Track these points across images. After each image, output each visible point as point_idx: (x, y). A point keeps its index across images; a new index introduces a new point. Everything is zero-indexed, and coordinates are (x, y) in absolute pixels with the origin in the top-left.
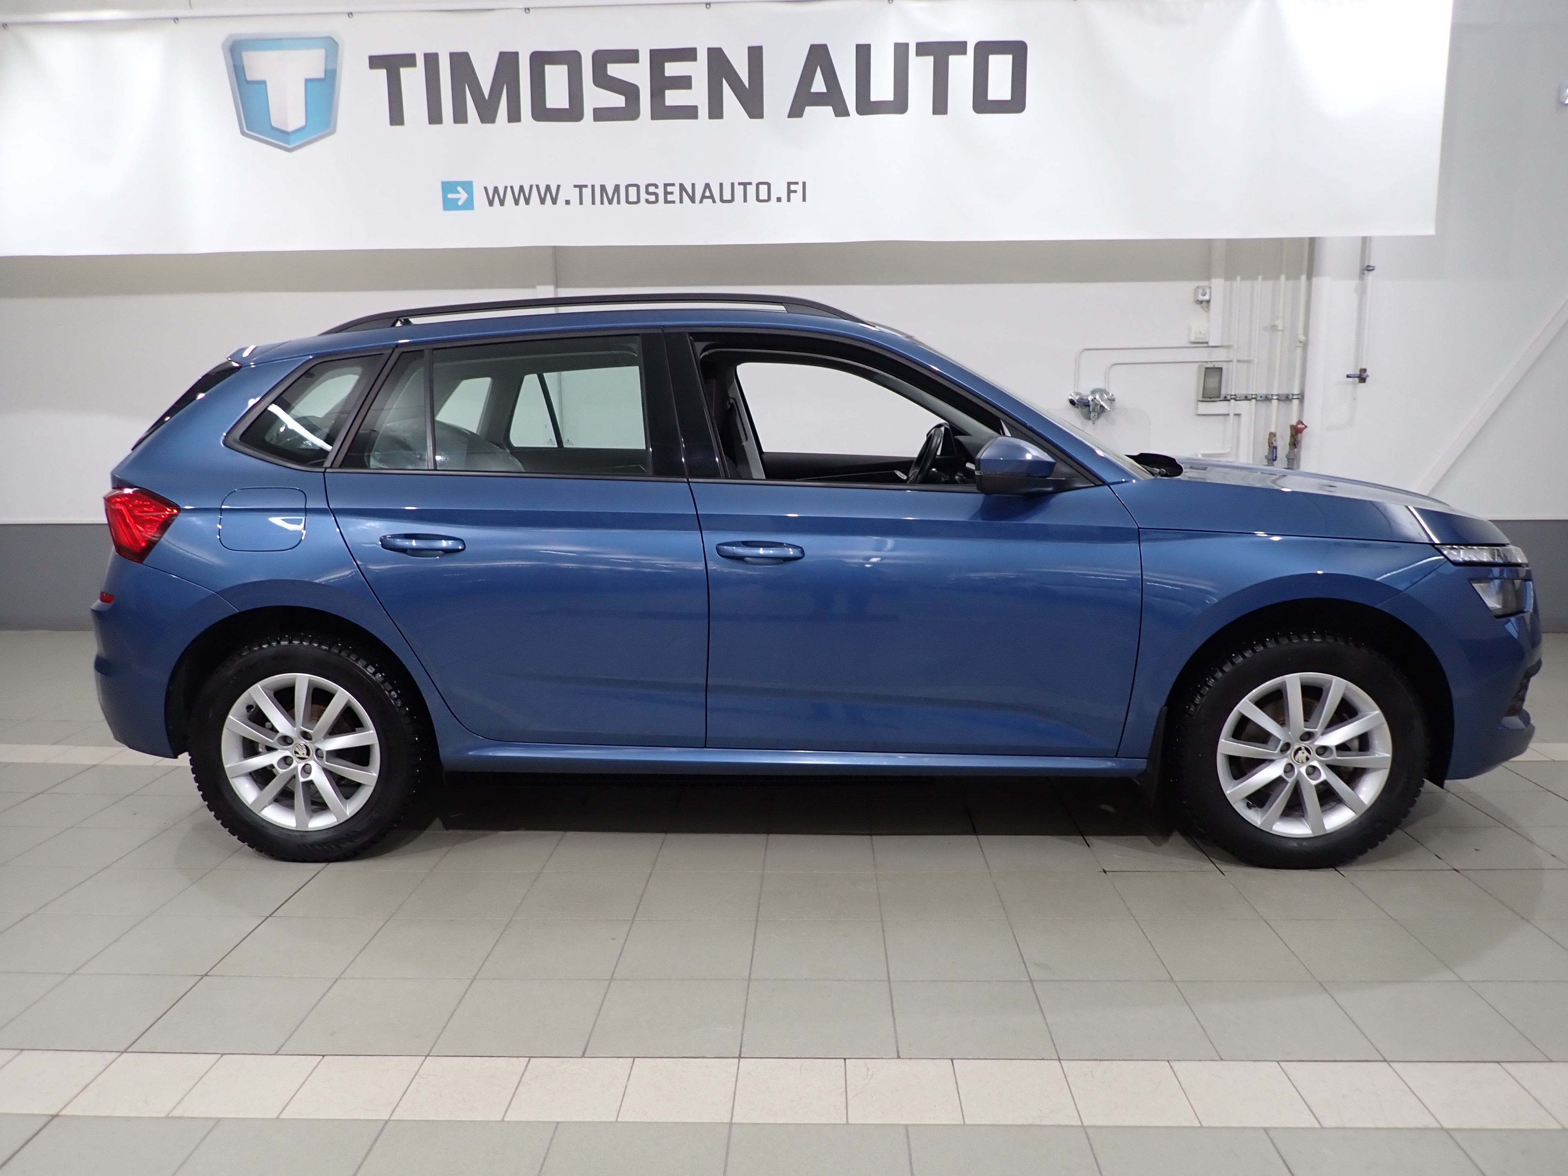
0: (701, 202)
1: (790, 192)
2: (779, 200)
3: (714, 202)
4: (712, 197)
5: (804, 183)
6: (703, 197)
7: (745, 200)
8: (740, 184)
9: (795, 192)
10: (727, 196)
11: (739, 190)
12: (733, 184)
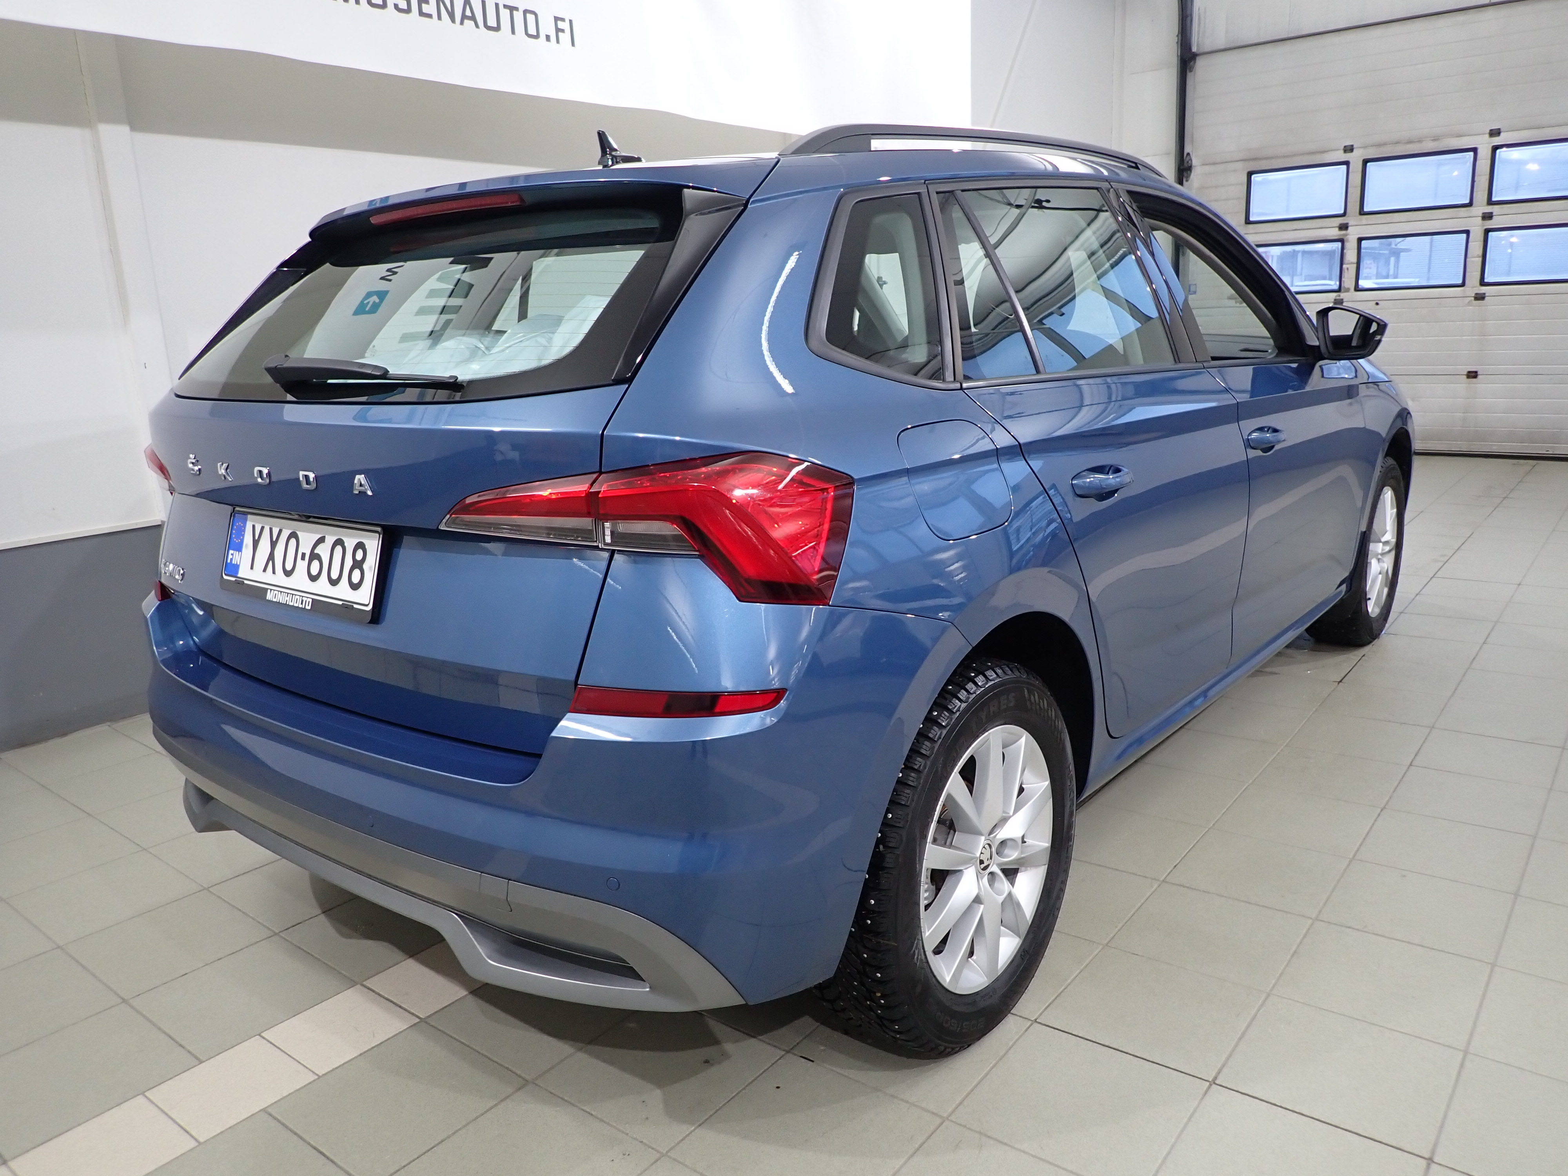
0: (462, 23)
1: (558, 30)
2: (548, 38)
3: (477, 26)
4: (473, 18)
5: (571, 21)
6: (464, 17)
7: (513, 32)
8: (505, 6)
9: (563, 31)
10: (492, 22)
11: (505, 14)
12: (497, 5)
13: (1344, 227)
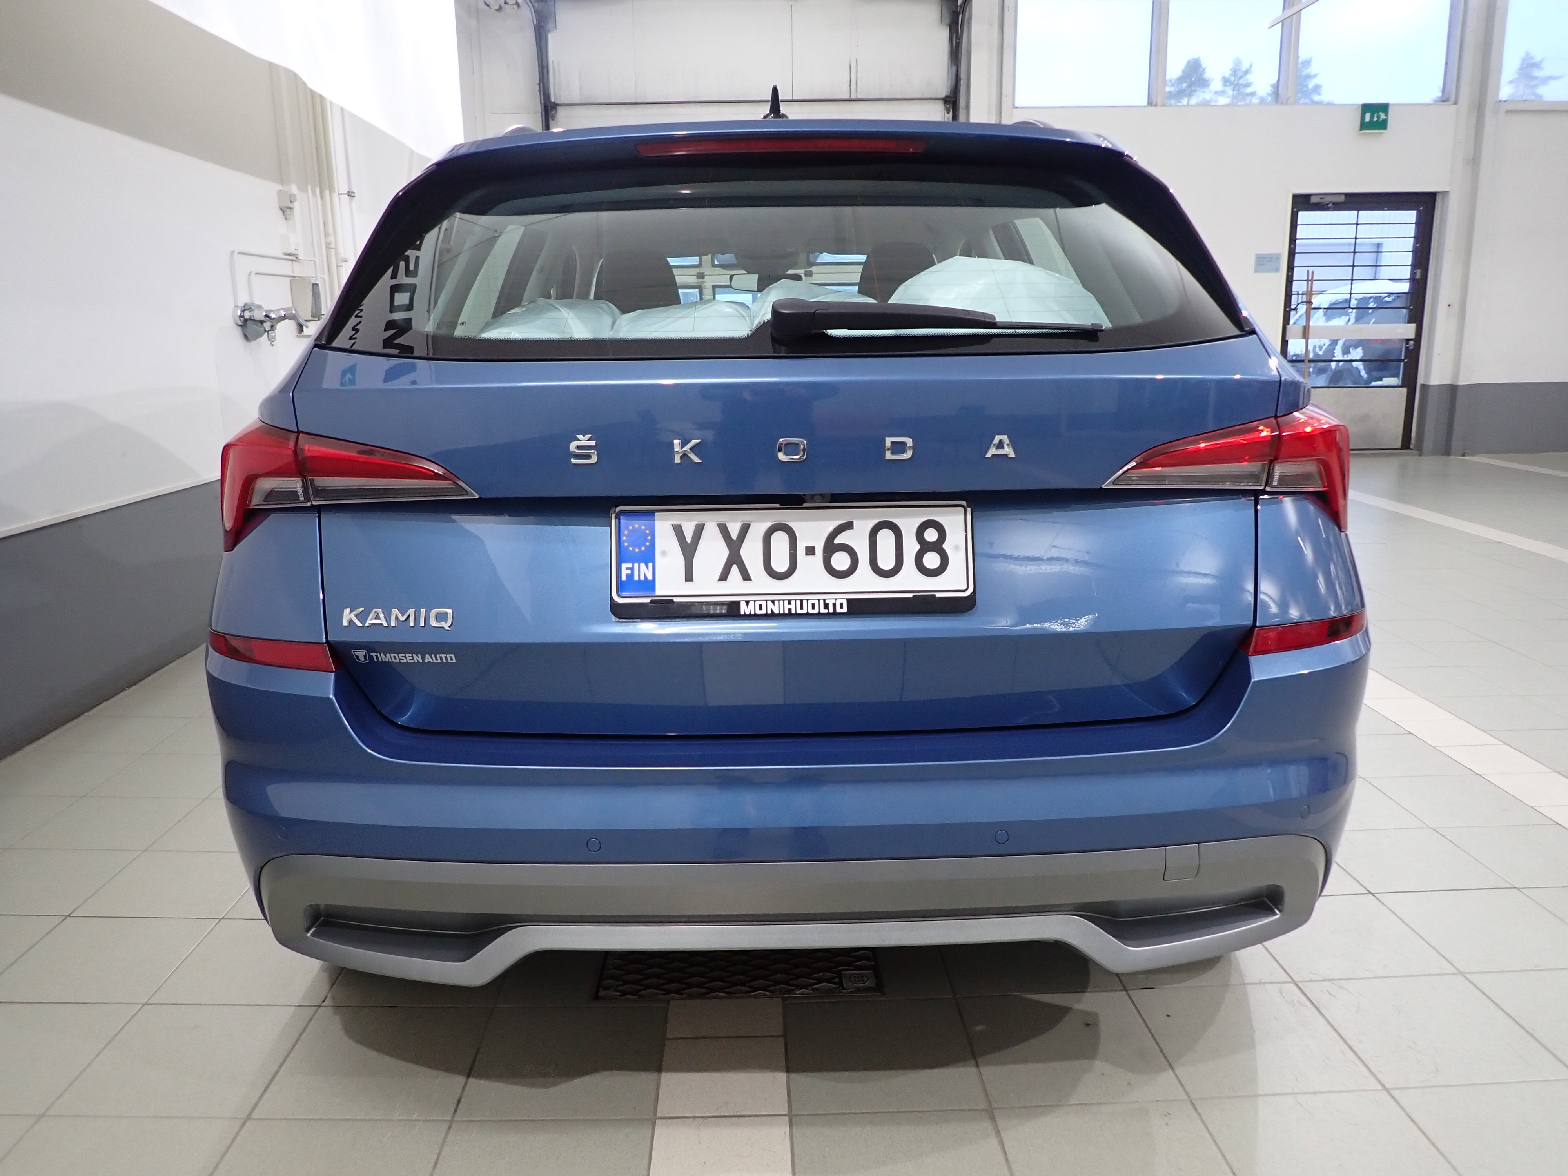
13: (701, 276)
